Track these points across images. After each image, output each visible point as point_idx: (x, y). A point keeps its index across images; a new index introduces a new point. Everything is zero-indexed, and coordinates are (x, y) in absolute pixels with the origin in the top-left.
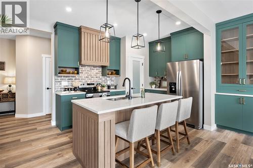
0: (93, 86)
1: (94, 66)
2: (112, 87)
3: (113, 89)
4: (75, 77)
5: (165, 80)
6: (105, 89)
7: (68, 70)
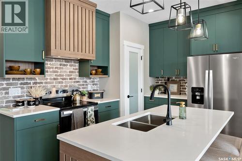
0: (65, 95)
1: (67, 60)
2: (96, 95)
3: (98, 98)
4: (34, 79)
5: (174, 82)
6: (86, 99)
7: (23, 67)
